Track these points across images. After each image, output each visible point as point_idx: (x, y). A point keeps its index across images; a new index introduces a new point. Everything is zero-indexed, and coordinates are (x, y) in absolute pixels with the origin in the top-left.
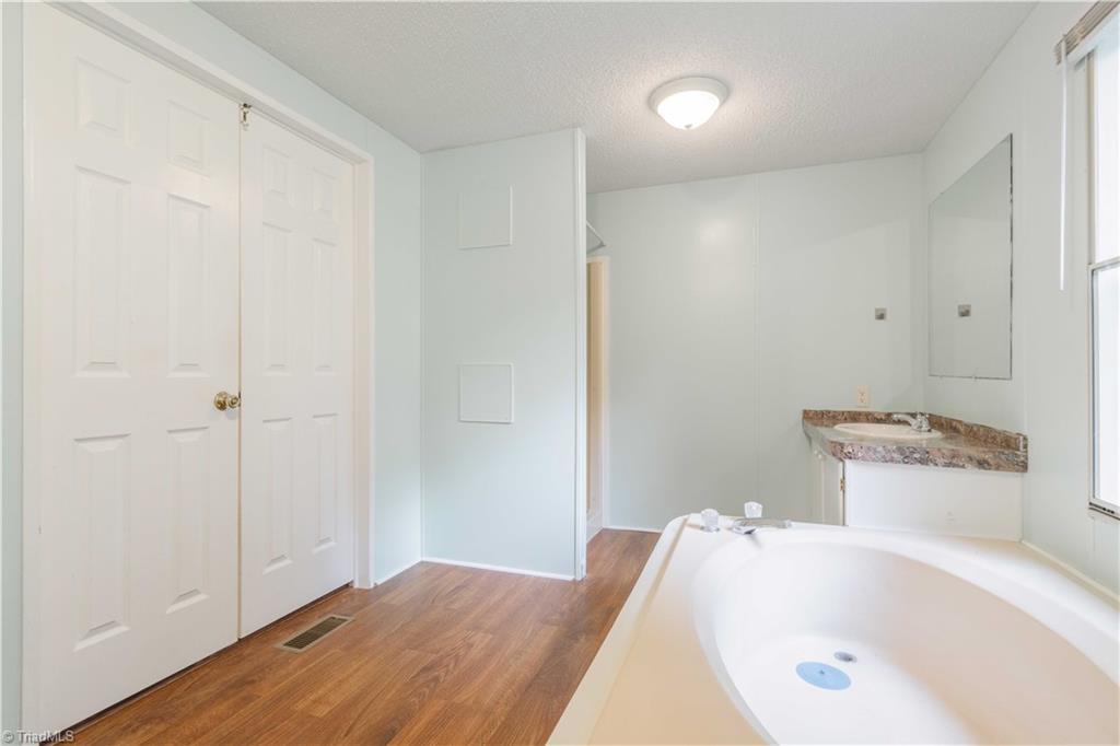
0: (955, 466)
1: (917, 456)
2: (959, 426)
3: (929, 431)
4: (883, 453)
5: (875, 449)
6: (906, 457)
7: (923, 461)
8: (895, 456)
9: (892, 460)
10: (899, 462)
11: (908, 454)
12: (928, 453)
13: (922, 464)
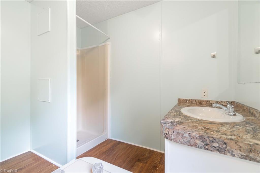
0: (251, 159)
1: (216, 145)
2: (255, 113)
3: (235, 115)
4: (189, 139)
5: (183, 135)
6: (207, 145)
7: (220, 150)
8: (198, 142)
9: (195, 145)
10: (201, 148)
11: (208, 142)
12: (225, 144)
13: (220, 152)
